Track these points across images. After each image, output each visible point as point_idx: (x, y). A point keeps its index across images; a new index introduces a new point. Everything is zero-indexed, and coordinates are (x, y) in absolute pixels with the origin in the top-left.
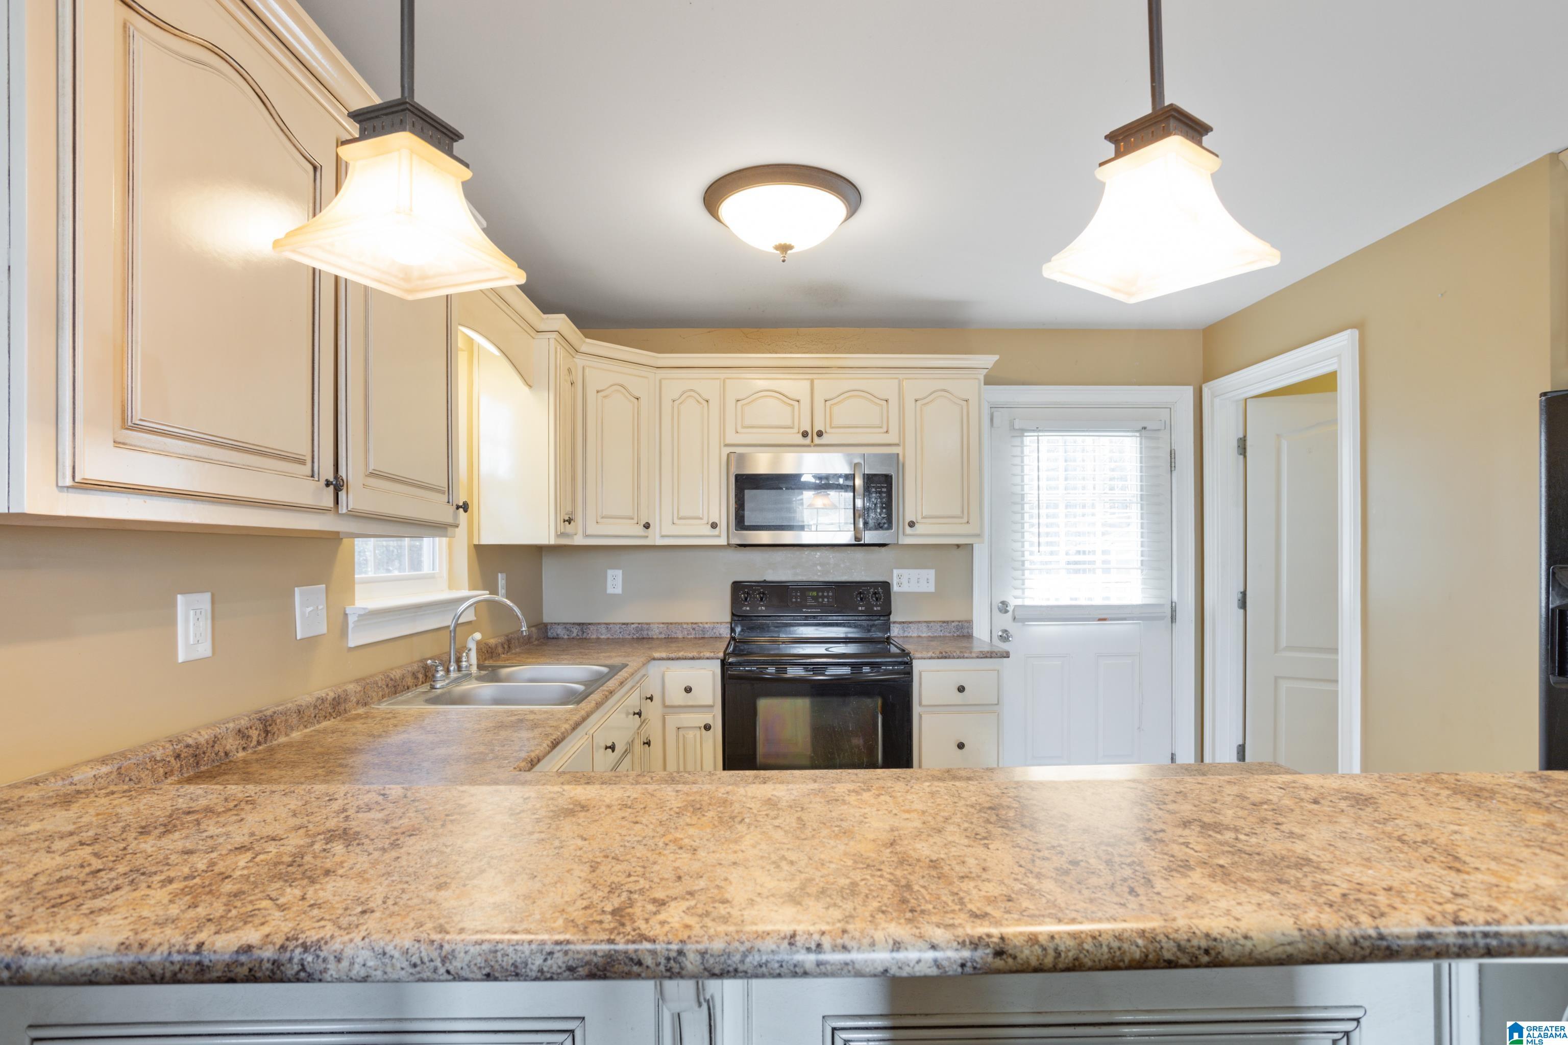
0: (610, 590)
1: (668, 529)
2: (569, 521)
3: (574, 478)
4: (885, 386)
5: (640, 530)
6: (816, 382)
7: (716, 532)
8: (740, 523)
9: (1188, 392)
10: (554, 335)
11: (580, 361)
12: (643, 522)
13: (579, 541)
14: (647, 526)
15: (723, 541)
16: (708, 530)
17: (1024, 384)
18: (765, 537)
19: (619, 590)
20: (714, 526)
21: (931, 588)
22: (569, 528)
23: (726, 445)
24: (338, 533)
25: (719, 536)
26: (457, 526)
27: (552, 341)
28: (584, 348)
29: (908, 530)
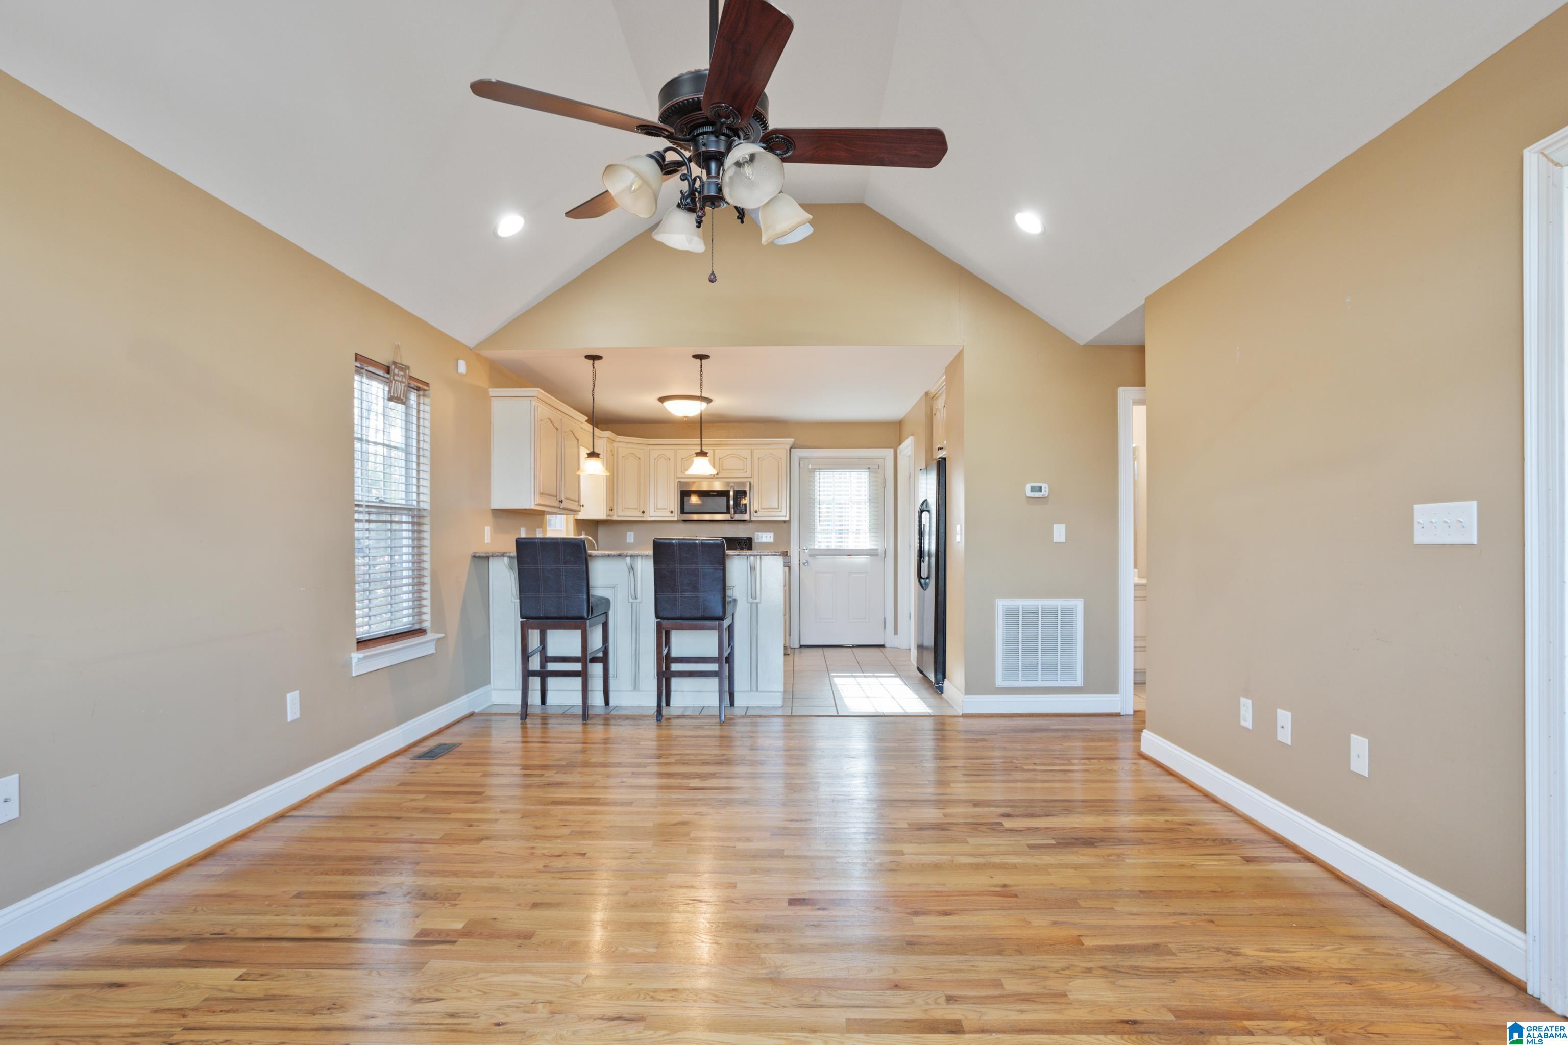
0: (628, 541)
1: (652, 513)
2: (611, 510)
3: (613, 493)
4: (746, 453)
5: (641, 514)
6: (716, 451)
7: (673, 515)
8: (683, 511)
9: (892, 450)
10: (606, 439)
11: (615, 445)
12: (642, 511)
13: (615, 518)
14: (643, 512)
15: (675, 519)
16: (669, 514)
17: (815, 448)
18: (695, 517)
19: (632, 541)
20: (672, 512)
21: (772, 540)
22: (611, 513)
23: (677, 478)
24: (544, 511)
25: (674, 517)
26: (580, 511)
27: (605, 441)
28: (617, 440)
29: (755, 514)
